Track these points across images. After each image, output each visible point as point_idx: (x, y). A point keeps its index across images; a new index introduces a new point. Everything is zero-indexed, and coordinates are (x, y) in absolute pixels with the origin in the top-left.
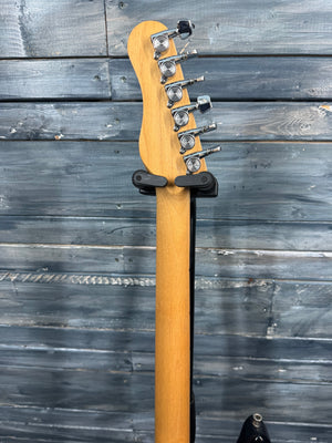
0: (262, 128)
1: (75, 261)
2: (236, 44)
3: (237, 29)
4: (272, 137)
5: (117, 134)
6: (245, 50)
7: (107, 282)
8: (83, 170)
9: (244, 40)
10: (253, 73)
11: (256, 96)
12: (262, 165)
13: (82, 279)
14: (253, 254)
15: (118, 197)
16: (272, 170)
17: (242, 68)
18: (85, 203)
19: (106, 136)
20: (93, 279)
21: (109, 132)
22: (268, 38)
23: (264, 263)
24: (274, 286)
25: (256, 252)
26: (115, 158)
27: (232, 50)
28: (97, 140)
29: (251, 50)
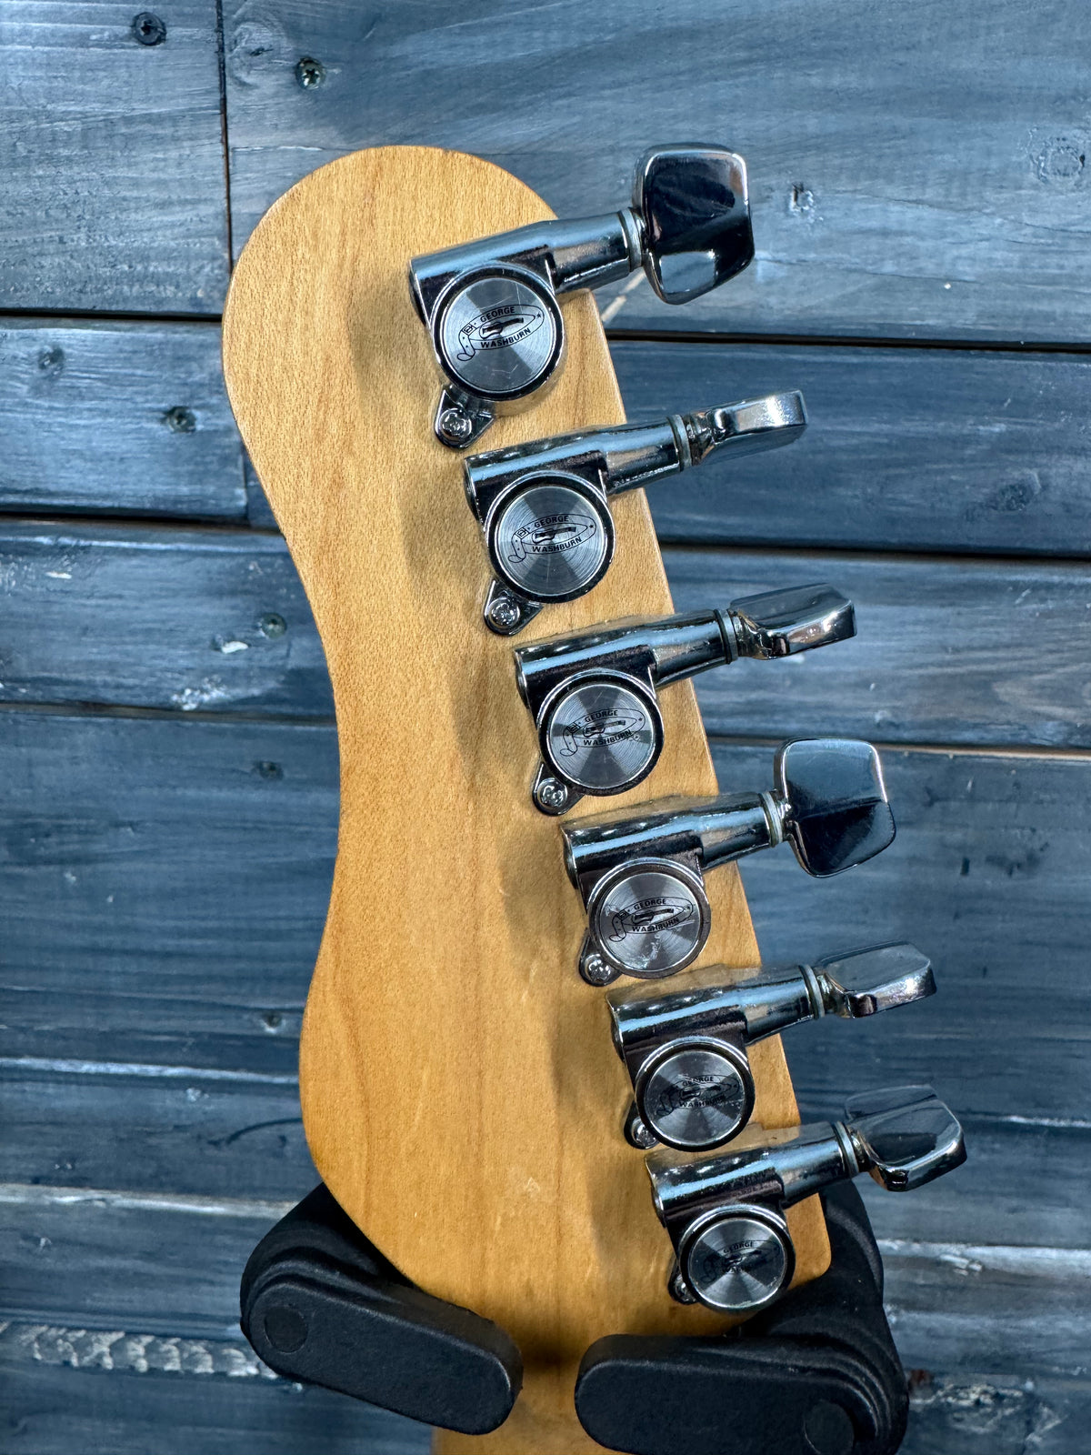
0: (1003, 690)
1: (50, 1263)
2: (887, 286)
3: (898, 215)
4: (1049, 732)
5: (271, 684)
6: (931, 317)
7: (206, 1366)
8: (99, 847)
9: (929, 267)
10: (967, 427)
11: (982, 533)
12: (996, 861)
13: (81, 1347)
14: (938, 1264)
15: (268, 978)
16: (1046, 884)
17: (915, 400)
18: (101, 1000)
19: (217, 694)
20: (137, 1349)
21: (230, 676)
22: (1052, 265)
23: (985, 1307)
24: (1030, 1408)
25: (952, 1253)
26: (256, 796)
27: (866, 313)
28: (172, 712)
29: (965, 318)
